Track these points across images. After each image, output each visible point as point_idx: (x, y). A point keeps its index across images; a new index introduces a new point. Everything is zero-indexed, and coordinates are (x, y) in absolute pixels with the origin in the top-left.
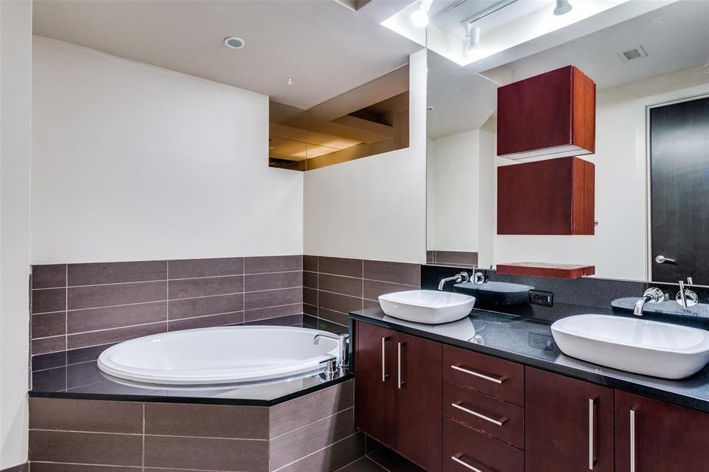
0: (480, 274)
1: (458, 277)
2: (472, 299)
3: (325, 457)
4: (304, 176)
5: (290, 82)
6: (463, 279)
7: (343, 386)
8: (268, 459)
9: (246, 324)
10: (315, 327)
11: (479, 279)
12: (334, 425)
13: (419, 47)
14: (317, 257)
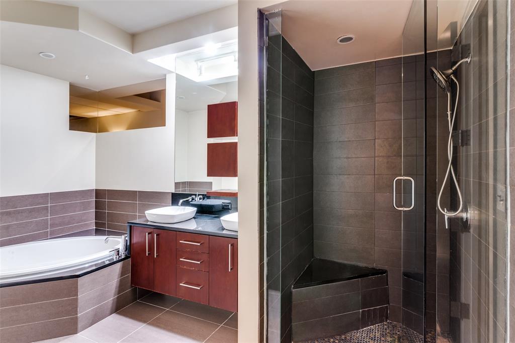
0: (201, 196)
1: (190, 199)
2: (195, 209)
3: (113, 303)
4: (96, 136)
5: (87, 78)
6: (193, 199)
7: (123, 263)
8: (77, 308)
9: (50, 239)
10: (104, 235)
11: (200, 199)
12: (118, 285)
13: (170, 72)
14: (106, 190)
